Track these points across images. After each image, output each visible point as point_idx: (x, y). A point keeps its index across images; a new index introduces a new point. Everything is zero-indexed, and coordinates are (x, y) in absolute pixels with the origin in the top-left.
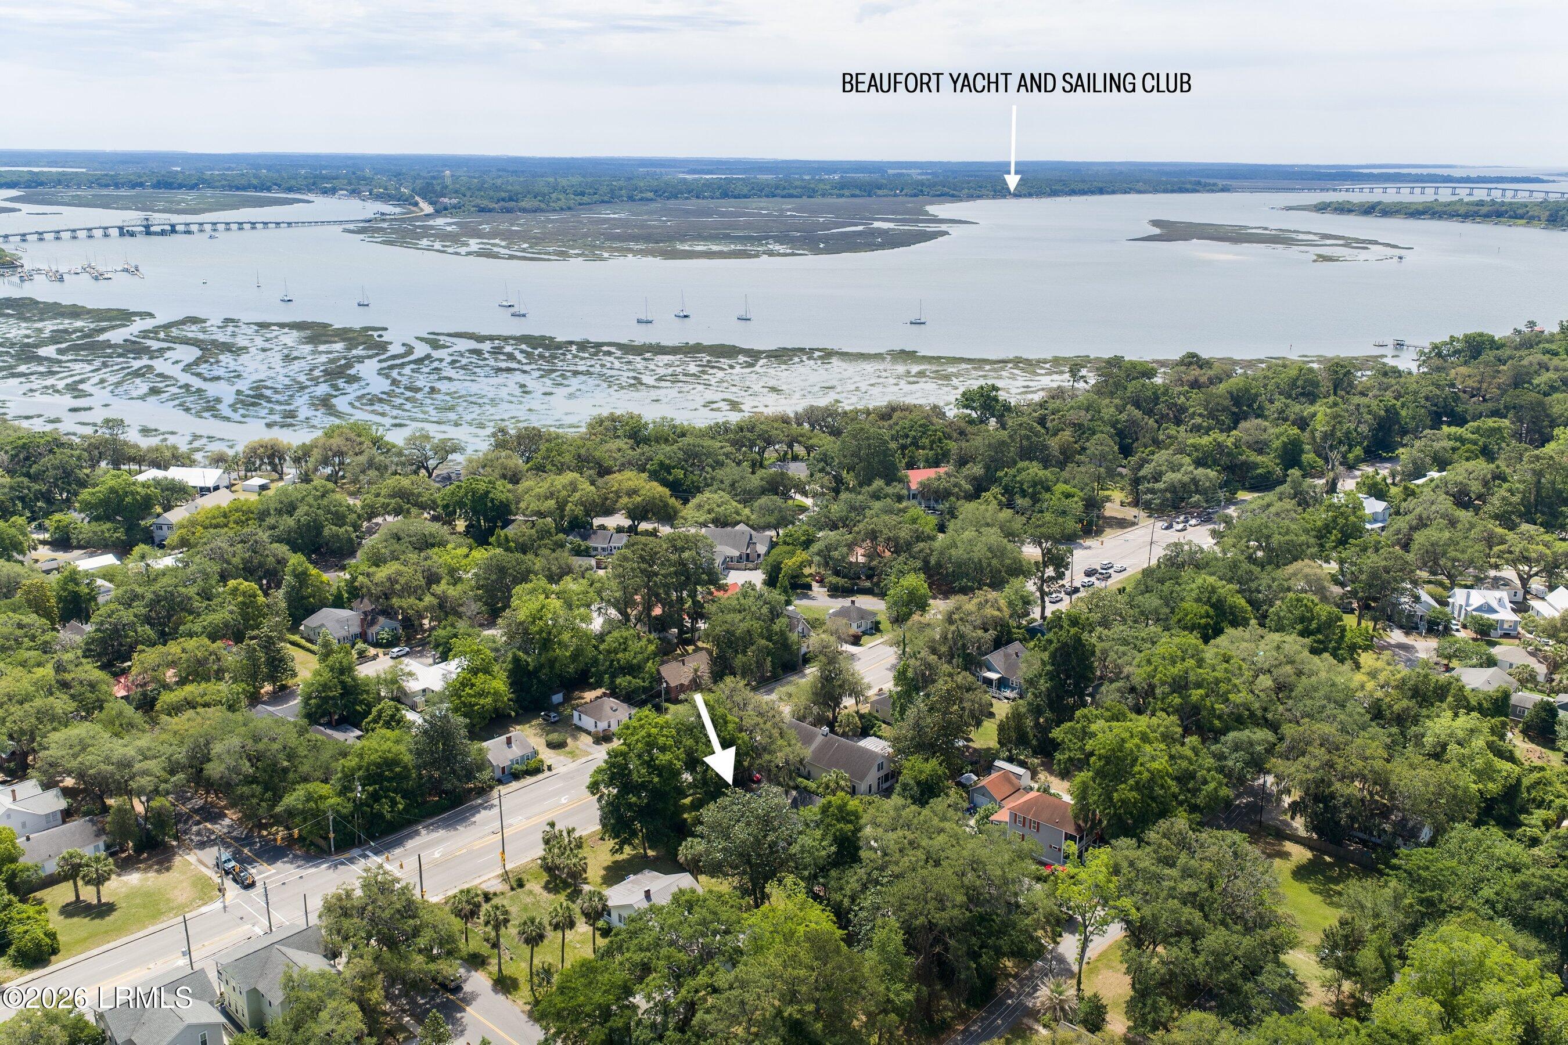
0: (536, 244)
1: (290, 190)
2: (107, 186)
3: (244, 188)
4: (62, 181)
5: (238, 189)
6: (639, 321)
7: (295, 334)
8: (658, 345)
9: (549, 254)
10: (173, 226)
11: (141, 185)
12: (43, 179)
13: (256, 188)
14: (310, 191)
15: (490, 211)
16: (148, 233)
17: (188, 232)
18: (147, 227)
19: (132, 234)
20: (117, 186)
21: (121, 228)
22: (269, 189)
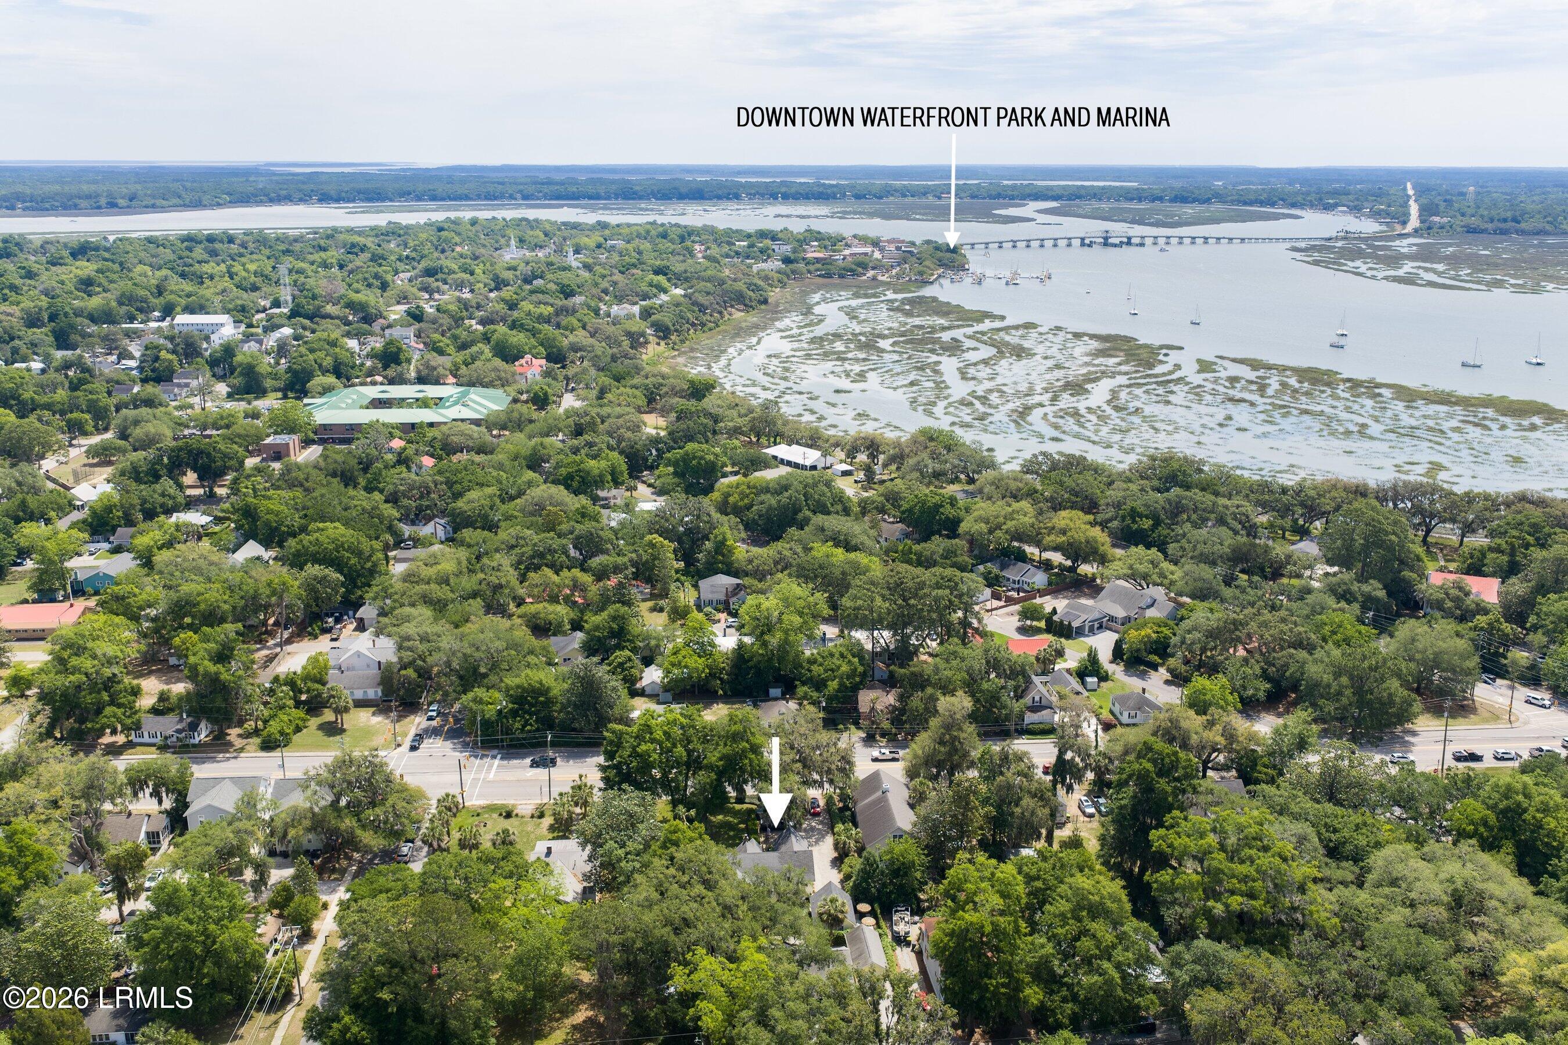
0: (1481, 271)
1: (1293, 205)
2: (1132, 199)
3: (1251, 203)
4: (1097, 195)
5: (1245, 203)
6: (1464, 365)
7: (1095, 344)
8: (1450, 395)
9: (1479, 283)
10: (1129, 238)
11: (1161, 199)
12: (1083, 192)
13: (1262, 203)
14: (1312, 206)
15: (1483, 231)
16: (1106, 244)
17: (1142, 245)
18: (1106, 239)
19: (1090, 246)
20: (1140, 200)
21: (1083, 239)
22: (1273, 204)
